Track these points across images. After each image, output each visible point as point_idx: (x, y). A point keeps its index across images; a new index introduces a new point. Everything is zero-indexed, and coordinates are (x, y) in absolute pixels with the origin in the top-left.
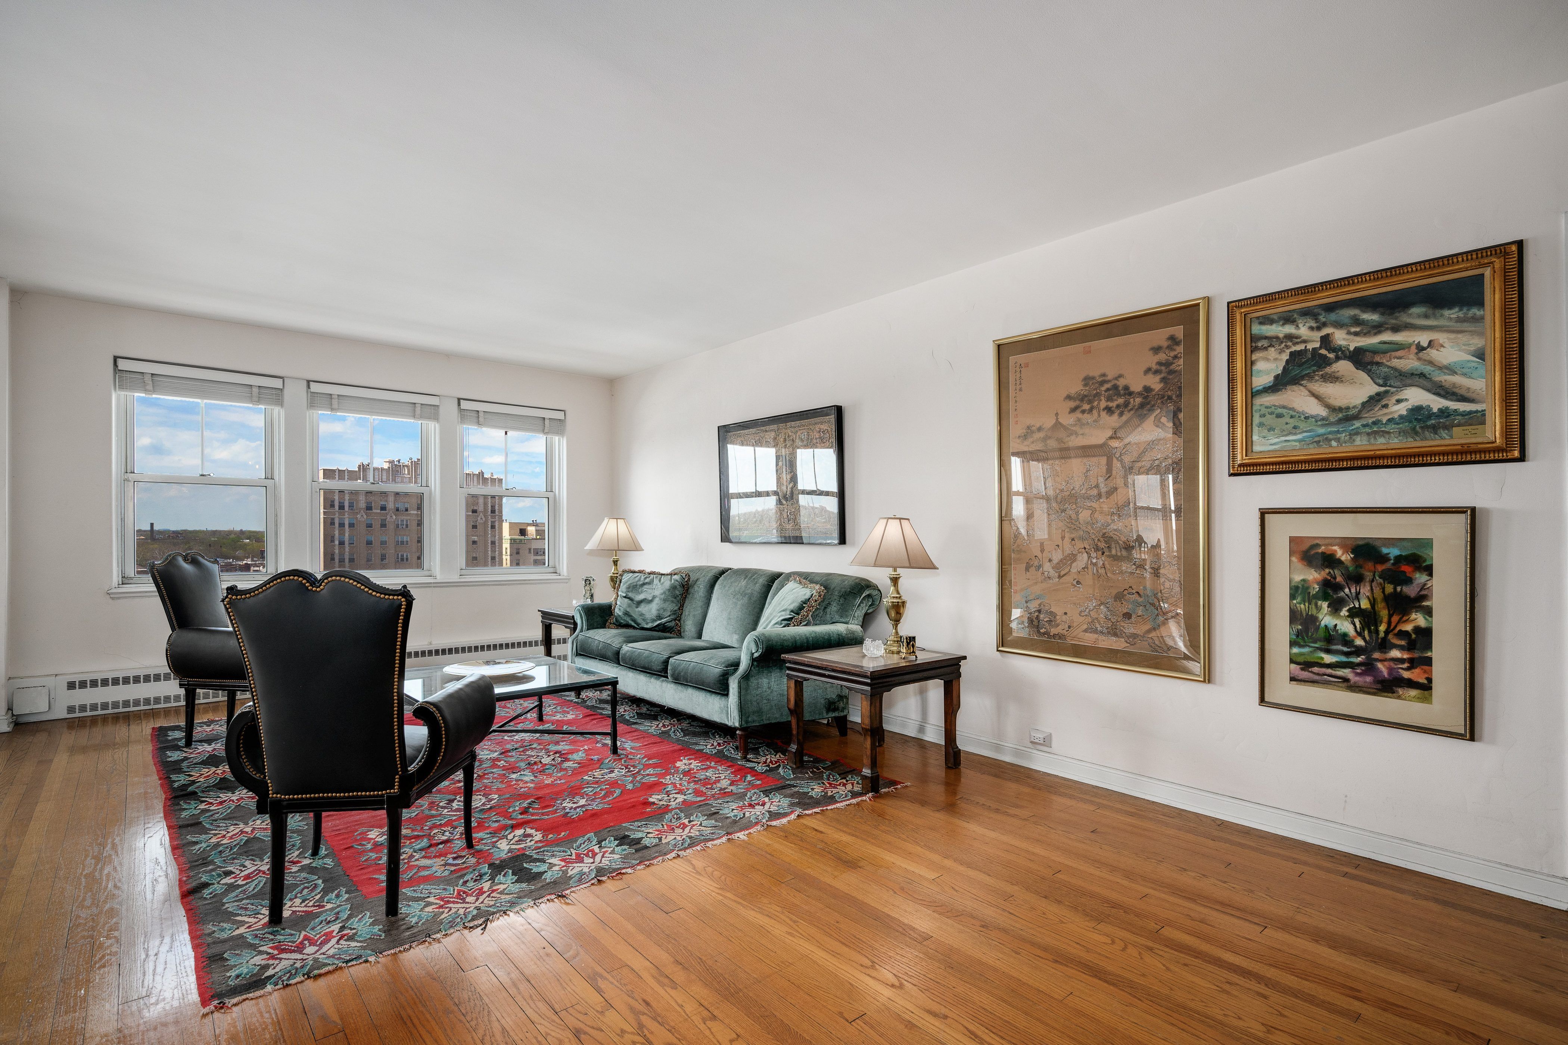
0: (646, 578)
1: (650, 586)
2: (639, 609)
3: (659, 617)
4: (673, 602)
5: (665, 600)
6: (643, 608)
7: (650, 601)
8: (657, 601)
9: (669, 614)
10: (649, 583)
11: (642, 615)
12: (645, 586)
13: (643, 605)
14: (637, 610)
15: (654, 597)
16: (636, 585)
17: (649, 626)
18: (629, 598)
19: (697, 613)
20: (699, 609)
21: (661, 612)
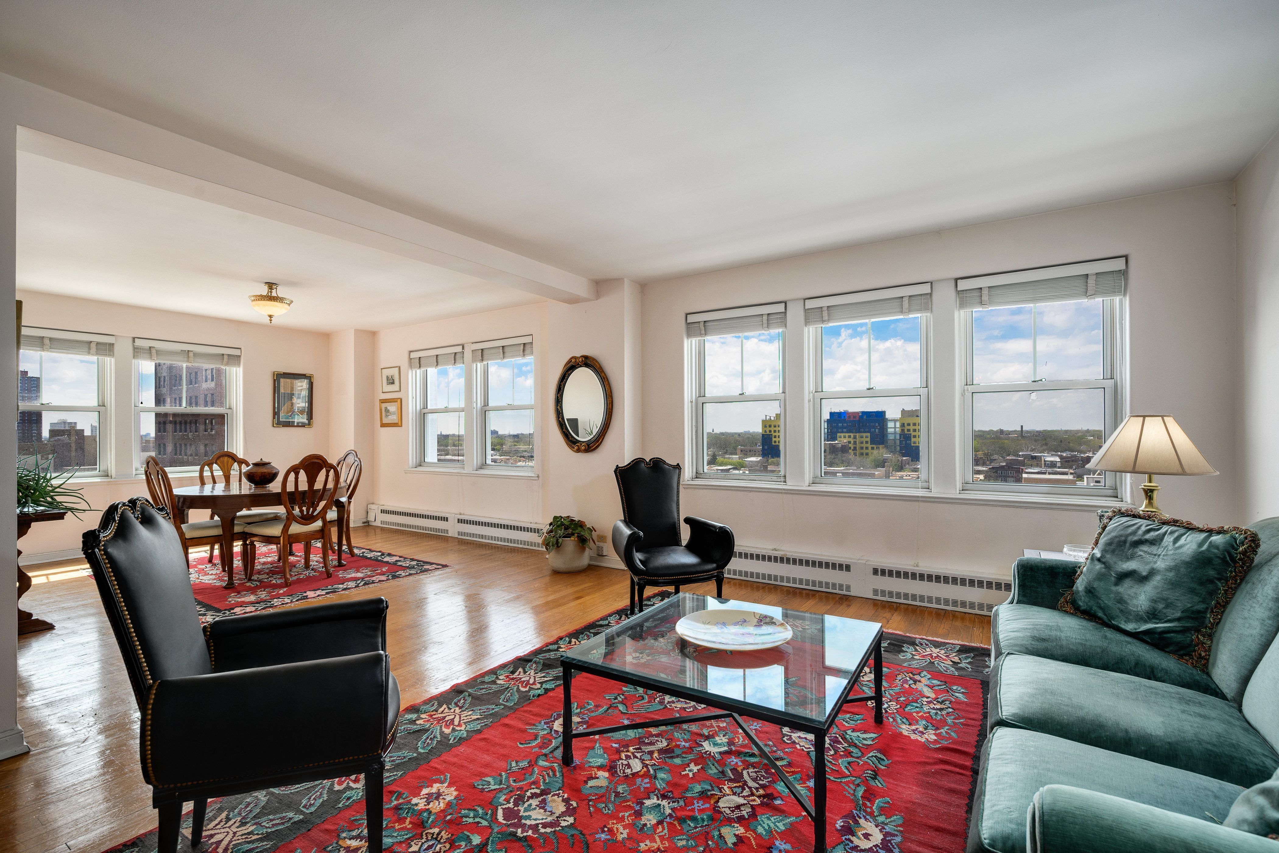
0: (1148, 531)
1: (1154, 549)
2: (1120, 589)
3: (1153, 615)
4: (1192, 591)
5: (1173, 585)
6: (1126, 589)
7: (1143, 579)
8: (1157, 580)
9: (1178, 614)
10: (1152, 542)
11: (1121, 601)
12: (1145, 548)
13: (1127, 583)
14: (1114, 588)
15: (1152, 573)
16: (1125, 542)
17: (1130, 627)
18: (1104, 563)
19: (1247, 632)
20: (1256, 623)
21: (1161, 606)
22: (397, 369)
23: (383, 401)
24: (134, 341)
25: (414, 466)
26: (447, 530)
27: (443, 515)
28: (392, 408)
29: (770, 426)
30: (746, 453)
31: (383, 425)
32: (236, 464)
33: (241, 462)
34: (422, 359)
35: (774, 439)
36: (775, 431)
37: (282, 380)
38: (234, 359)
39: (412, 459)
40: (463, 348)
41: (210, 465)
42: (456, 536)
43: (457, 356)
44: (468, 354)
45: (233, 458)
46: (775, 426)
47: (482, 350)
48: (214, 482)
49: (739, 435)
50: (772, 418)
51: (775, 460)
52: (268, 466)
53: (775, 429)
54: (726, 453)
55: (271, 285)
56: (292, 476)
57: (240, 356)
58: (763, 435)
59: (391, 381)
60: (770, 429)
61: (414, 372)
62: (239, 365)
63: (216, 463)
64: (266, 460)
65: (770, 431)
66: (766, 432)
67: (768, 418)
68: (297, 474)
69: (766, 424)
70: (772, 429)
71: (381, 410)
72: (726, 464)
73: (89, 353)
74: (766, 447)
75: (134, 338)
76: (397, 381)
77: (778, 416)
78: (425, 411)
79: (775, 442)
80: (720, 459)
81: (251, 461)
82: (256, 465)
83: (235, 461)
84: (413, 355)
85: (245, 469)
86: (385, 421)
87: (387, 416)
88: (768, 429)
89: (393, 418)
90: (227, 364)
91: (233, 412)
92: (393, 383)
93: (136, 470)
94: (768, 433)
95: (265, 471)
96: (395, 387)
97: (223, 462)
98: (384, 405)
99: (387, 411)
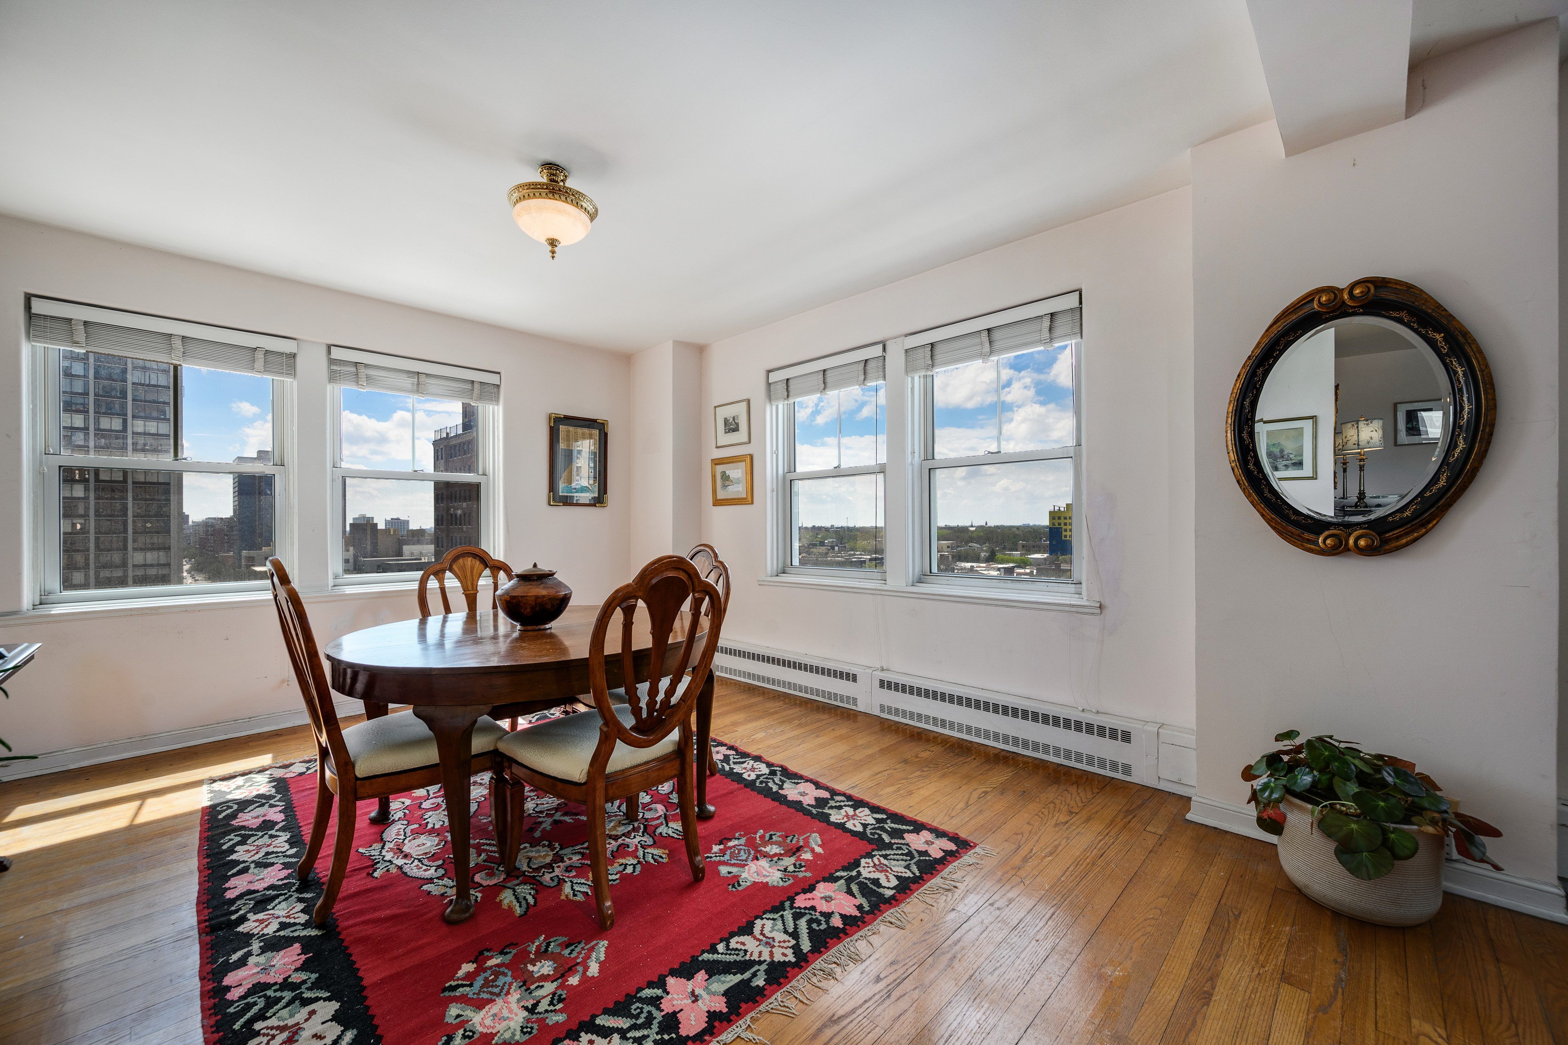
22: (744, 404)
23: (717, 462)
24: (329, 352)
25: (775, 574)
26: (855, 700)
27: (846, 668)
28: (736, 472)
29: (1059, 518)
30: (1030, 549)
31: (717, 502)
32: (487, 572)
33: (497, 567)
34: (791, 382)
35: (1064, 533)
36: (1065, 524)
37: (562, 428)
38: (491, 391)
39: (771, 562)
40: (884, 349)
41: (439, 574)
42: (876, 712)
43: (871, 365)
44: (895, 358)
45: (485, 560)
46: (1065, 518)
47: (932, 344)
48: (448, 610)
49: (1018, 528)
50: (1062, 509)
51: (1066, 557)
52: (549, 582)
53: (1066, 521)
54: (1004, 548)
55: (552, 168)
56: (618, 616)
57: (498, 386)
58: (1050, 528)
59: (732, 427)
60: (1059, 521)
61: (774, 407)
62: (497, 400)
63: (451, 570)
64: (544, 567)
65: (1059, 524)
66: (1054, 524)
67: (1057, 508)
68: (629, 612)
69: (1055, 515)
70: (1062, 521)
71: (714, 477)
72: (1007, 562)
73: (252, 369)
74: (1054, 543)
75: (329, 347)
76: (743, 426)
77: (1068, 506)
78: (792, 476)
79: (1066, 536)
80: (999, 556)
81: (518, 568)
82: (524, 578)
83: (486, 566)
84: (773, 377)
85: (506, 584)
86: (721, 495)
87: (725, 486)
88: (1056, 522)
89: (738, 490)
90: (480, 398)
91: (488, 480)
92: (736, 429)
93: (336, 577)
94: (1057, 526)
95: (544, 592)
96: (741, 436)
97: (463, 568)
98: (720, 469)
99: (725, 478)
